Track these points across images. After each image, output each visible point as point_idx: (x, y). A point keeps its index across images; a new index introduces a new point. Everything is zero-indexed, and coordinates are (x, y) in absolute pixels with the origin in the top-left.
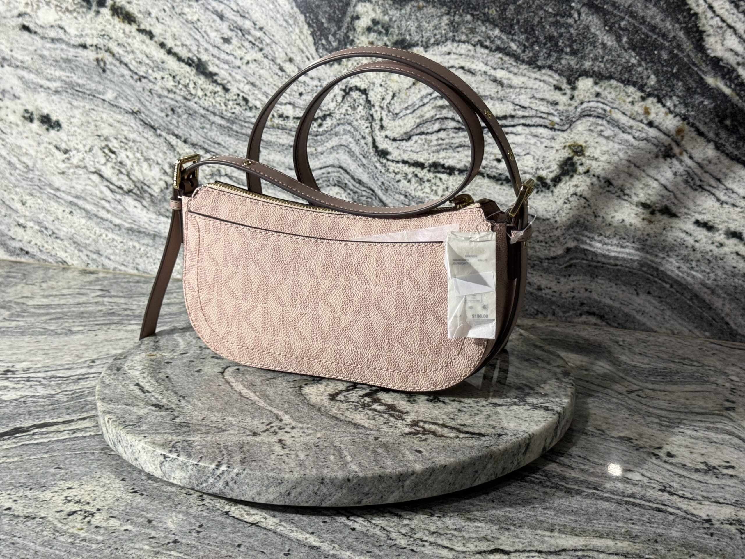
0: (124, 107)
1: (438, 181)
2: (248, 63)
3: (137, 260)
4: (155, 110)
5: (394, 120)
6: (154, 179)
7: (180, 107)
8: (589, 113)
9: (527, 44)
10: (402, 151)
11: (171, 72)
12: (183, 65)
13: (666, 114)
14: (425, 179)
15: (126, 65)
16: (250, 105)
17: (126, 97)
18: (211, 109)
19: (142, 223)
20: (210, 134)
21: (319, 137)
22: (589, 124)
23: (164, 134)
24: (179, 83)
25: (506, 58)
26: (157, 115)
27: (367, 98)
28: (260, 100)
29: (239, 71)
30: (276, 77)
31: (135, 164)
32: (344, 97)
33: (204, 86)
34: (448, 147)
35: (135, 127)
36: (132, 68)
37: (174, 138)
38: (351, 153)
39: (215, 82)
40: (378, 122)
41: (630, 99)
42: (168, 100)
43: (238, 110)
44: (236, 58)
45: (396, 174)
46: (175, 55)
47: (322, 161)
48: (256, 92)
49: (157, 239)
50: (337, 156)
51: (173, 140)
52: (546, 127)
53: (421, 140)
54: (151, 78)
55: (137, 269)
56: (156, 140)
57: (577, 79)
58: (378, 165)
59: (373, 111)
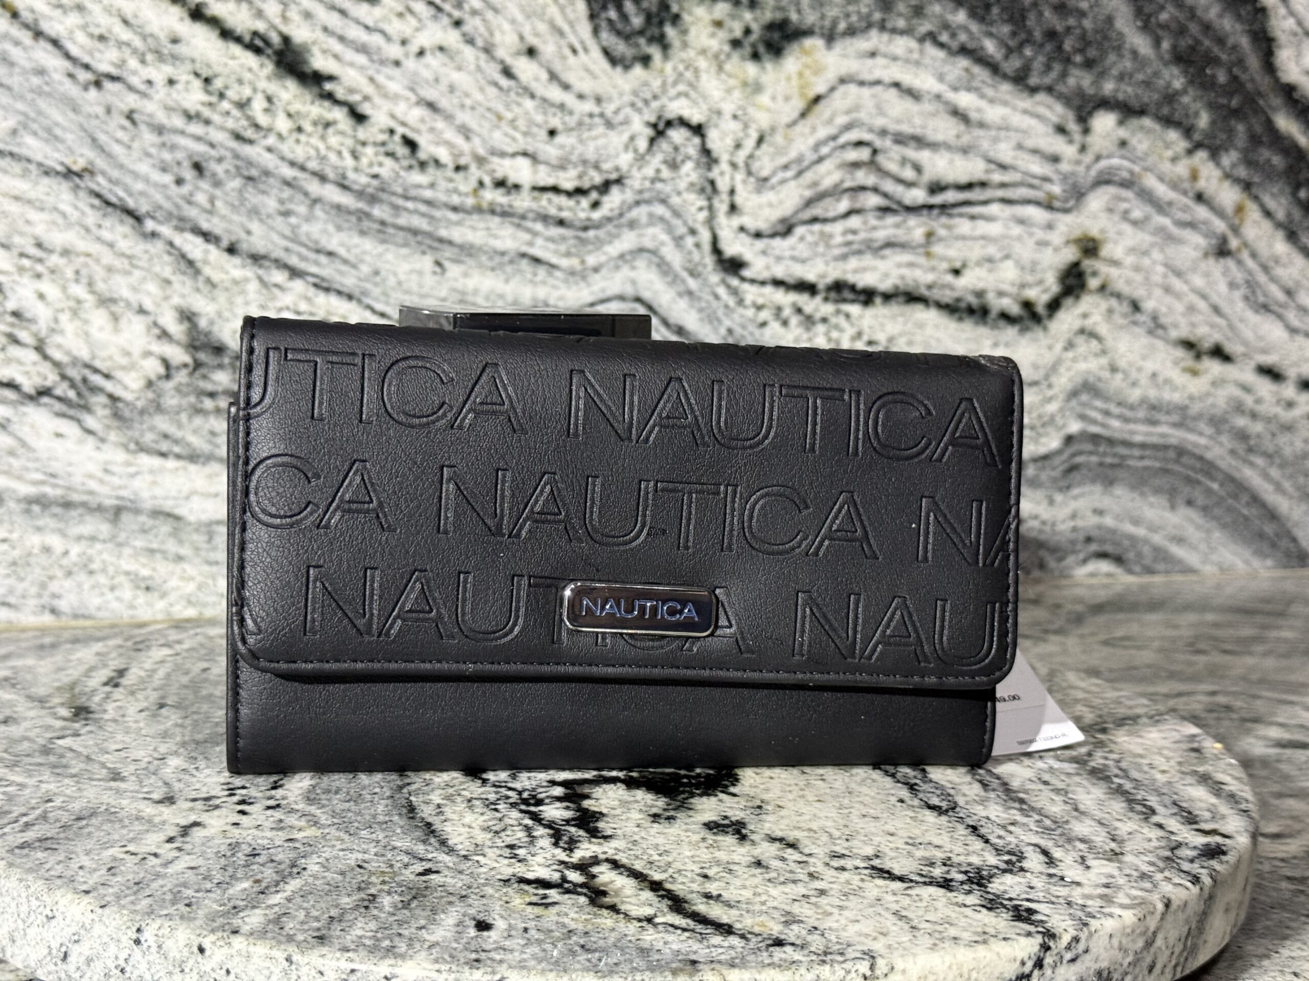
0: (39, 158)
1: (841, 320)
2: (421, 53)
3: (54, 587)
4: (144, 168)
5: (758, 191)
6: (128, 354)
7: (220, 160)
8: (1107, 177)
9: (1011, 43)
10: (771, 260)
11: (198, 66)
12: (236, 49)
13: (1220, 180)
14: (818, 316)
15: (55, 43)
16: (422, 155)
17: (49, 130)
18: (313, 165)
19: (77, 480)
20: (305, 228)
21: (591, 233)
22: (1106, 198)
23: (166, 230)
24: (222, 96)
25: (977, 70)
26: (147, 180)
27: (703, 144)
28: (449, 144)
29: (396, 72)
30: (492, 91)
31: (64, 318)
32: (652, 141)
33: (296, 107)
34: (863, 247)
35: (74, 215)
36: (74, 51)
37: (199, 241)
38: (663, 267)
39: (329, 97)
40: (725, 197)
41: (1169, 153)
42: (183, 141)
43: (387, 168)
44: (388, 38)
45: (759, 308)
46: (214, 22)
47: (596, 288)
48: (440, 124)
49: (126, 518)
50: (633, 274)
51: (194, 246)
52: (1038, 203)
53: (812, 233)
54: (135, 81)
55: (53, 611)
56: (139, 247)
57: (1090, 114)
58: (722, 291)
59: (715, 174)
